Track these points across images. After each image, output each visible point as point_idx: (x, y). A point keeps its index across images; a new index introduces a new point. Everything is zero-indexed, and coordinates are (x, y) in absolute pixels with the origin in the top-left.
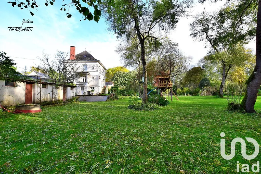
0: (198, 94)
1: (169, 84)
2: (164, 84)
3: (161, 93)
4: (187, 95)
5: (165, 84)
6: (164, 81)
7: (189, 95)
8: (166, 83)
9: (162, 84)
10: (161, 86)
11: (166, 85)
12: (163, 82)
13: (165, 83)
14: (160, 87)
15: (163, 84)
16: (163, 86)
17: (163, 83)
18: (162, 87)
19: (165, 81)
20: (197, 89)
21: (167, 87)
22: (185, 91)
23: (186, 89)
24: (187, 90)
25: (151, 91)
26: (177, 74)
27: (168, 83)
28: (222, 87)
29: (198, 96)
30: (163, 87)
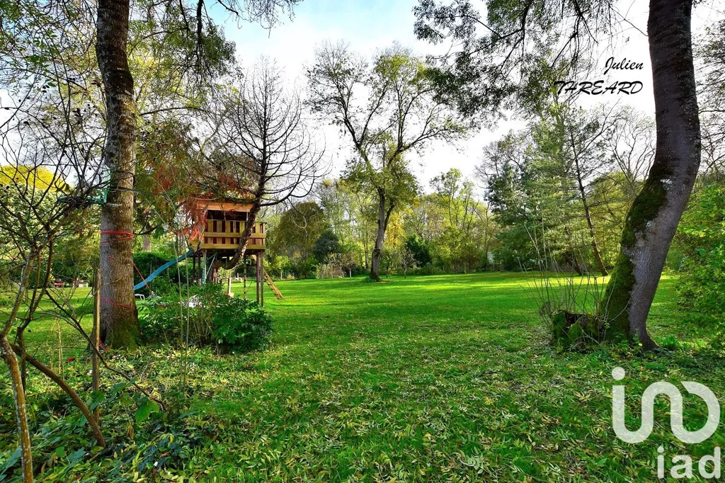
0: (314, 273)
1: (253, 235)
2: (231, 235)
3: (215, 274)
4: (286, 278)
5: (234, 234)
6: (232, 223)
7: (290, 276)
8: (238, 231)
9: (219, 234)
10: (215, 242)
11: (238, 239)
12: (228, 224)
13: (234, 229)
14: (210, 245)
15: (227, 234)
16: (224, 242)
17: (224, 230)
18: (219, 246)
19: (234, 225)
20: (311, 259)
21: (242, 248)
22: (279, 265)
23: (281, 261)
24: (286, 264)
25: (167, 265)
26: (290, 195)
27: (247, 233)
28: (377, 256)
29: (314, 278)
30: (228, 246)
